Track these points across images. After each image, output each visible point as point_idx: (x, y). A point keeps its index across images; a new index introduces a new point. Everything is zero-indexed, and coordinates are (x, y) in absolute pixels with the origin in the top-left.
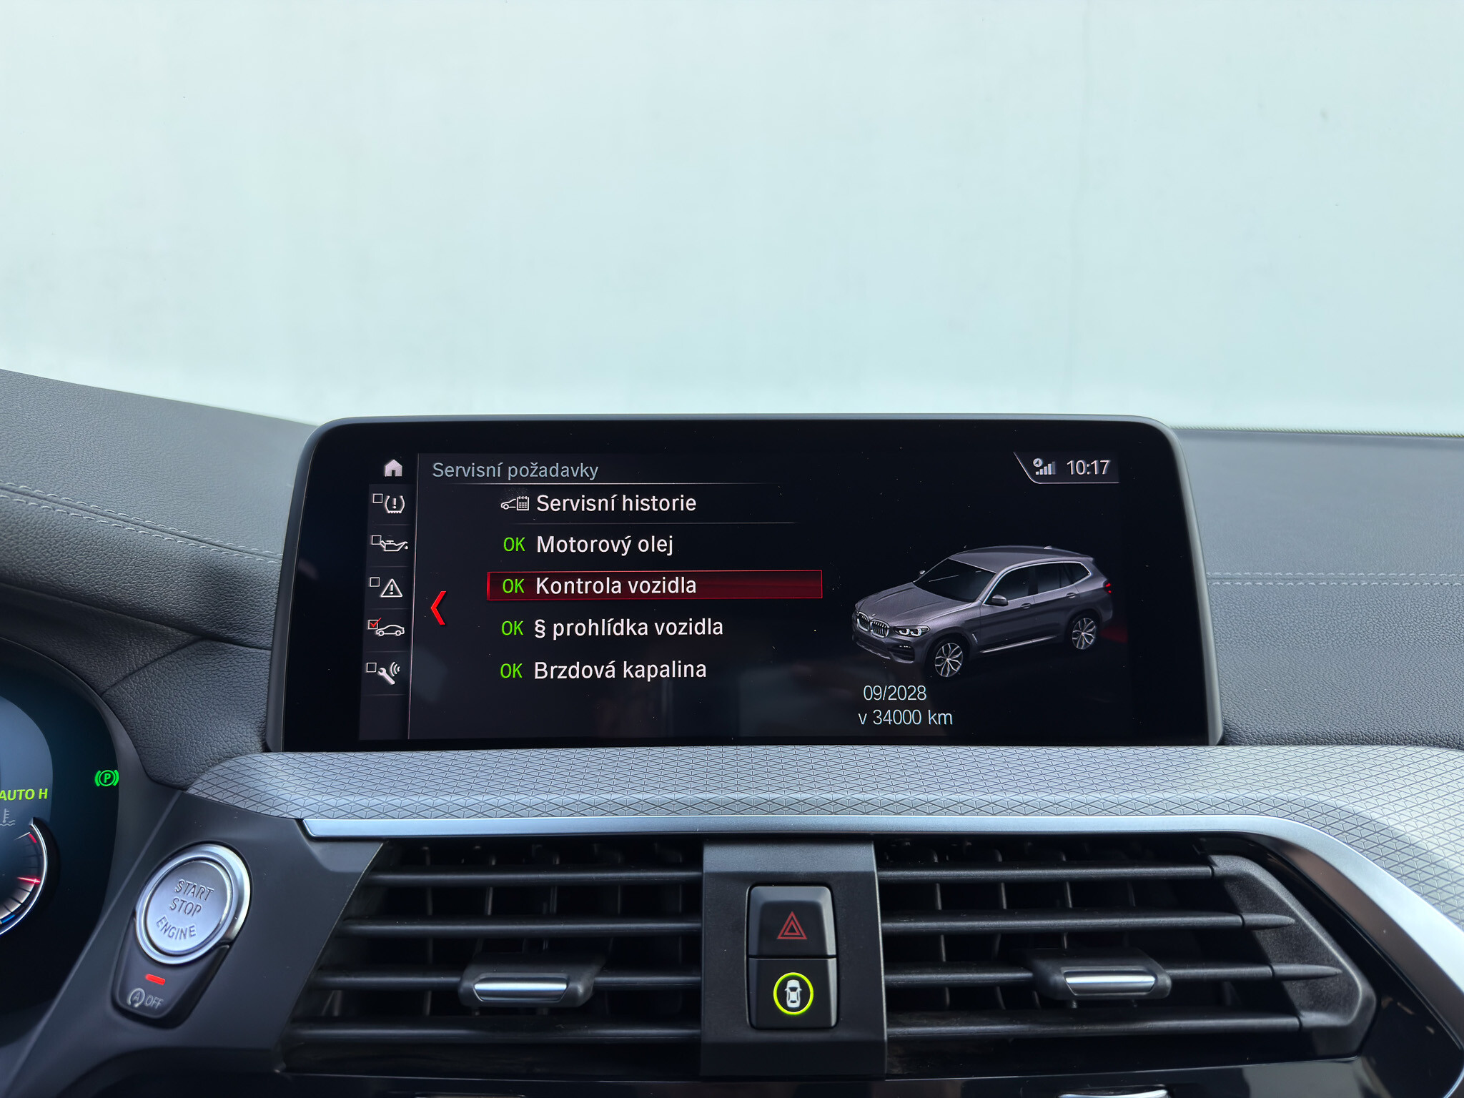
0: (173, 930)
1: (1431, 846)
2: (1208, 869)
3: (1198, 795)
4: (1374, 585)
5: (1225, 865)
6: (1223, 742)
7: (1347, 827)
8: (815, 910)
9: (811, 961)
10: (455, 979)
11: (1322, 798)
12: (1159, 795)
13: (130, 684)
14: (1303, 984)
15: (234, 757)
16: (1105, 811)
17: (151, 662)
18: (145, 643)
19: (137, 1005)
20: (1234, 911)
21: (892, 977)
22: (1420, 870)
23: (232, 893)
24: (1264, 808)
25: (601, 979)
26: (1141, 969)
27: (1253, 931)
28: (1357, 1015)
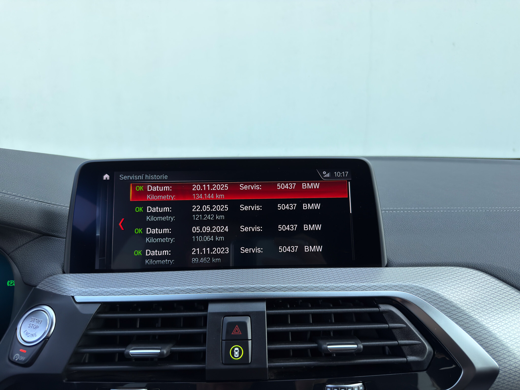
0: (29, 334)
1: (452, 300)
2: (378, 309)
3: (375, 284)
4: (445, 212)
5: (384, 307)
6: (387, 266)
7: (425, 294)
8: (245, 324)
9: (243, 341)
10: (124, 349)
11: (417, 285)
12: (362, 284)
13: (18, 251)
14: (408, 347)
15: (53, 275)
16: (343, 290)
17: (26, 243)
18: (23, 237)
19: (16, 360)
20: (386, 323)
21: (270, 346)
22: (448, 308)
23: (49, 322)
24: (397, 288)
25: (173, 348)
26: (353, 343)
27: (392, 330)
28: (426, 357)
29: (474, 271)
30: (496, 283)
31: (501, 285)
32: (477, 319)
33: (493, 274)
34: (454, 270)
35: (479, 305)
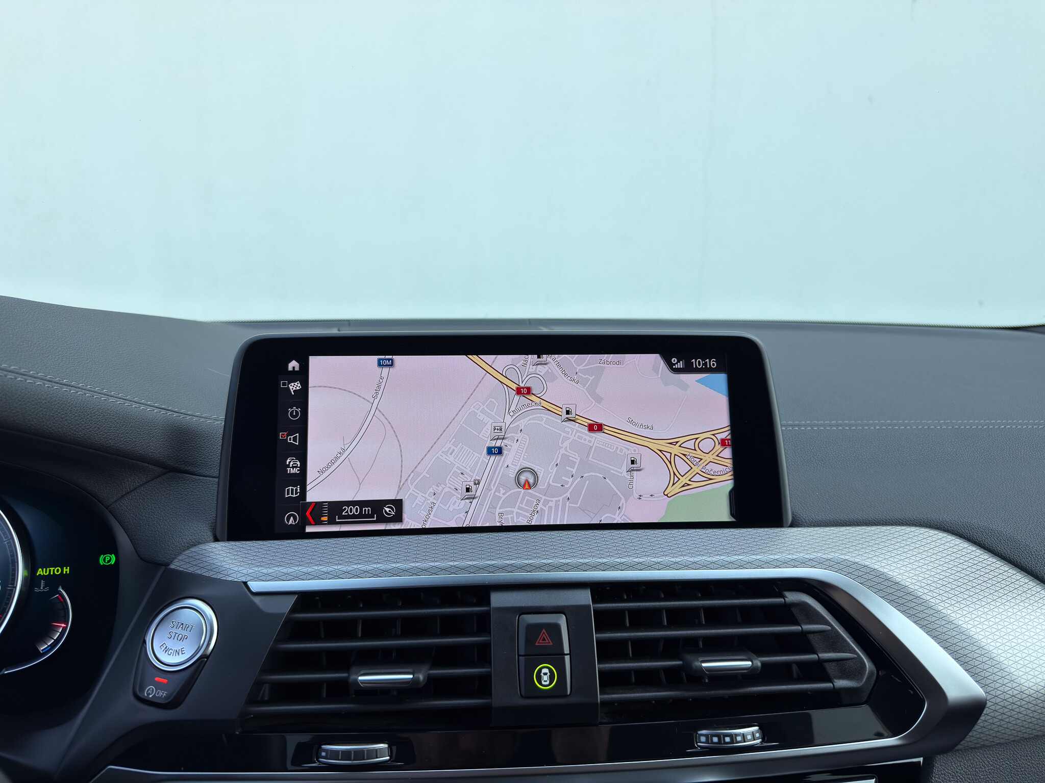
0: (171, 651)
1: (907, 584)
2: (782, 600)
3: (777, 557)
4: (883, 429)
5: (792, 597)
6: (792, 526)
7: (861, 574)
8: (557, 627)
9: (555, 658)
10: (345, 675)
11: (847, 557)
12: (754, 557)
13: (126, 500)
14: (835, 664)
15: (197, 545)
16: (723, 567)
17: (139, 486)
18: (135, 475)
19: (151, 696)
20: (798, 624)
21: (601, 666)
22: (901, 597)
23: (206, 628)
24: (814, 563)
25: (432, 672)
26: (744, 658)
27: (807, 635)
28: (866, 680)
29: (941, 534)
30: (977, 554)
31: (986, 557)
32: (949, 615)
33: (972, 539)
34: (907, 532)
35: (952, 592)
